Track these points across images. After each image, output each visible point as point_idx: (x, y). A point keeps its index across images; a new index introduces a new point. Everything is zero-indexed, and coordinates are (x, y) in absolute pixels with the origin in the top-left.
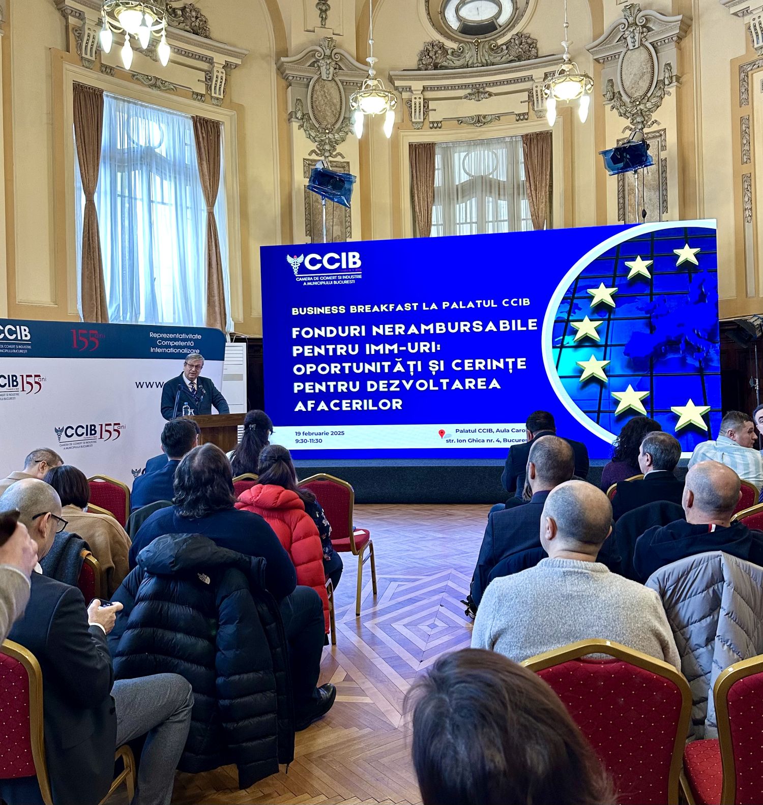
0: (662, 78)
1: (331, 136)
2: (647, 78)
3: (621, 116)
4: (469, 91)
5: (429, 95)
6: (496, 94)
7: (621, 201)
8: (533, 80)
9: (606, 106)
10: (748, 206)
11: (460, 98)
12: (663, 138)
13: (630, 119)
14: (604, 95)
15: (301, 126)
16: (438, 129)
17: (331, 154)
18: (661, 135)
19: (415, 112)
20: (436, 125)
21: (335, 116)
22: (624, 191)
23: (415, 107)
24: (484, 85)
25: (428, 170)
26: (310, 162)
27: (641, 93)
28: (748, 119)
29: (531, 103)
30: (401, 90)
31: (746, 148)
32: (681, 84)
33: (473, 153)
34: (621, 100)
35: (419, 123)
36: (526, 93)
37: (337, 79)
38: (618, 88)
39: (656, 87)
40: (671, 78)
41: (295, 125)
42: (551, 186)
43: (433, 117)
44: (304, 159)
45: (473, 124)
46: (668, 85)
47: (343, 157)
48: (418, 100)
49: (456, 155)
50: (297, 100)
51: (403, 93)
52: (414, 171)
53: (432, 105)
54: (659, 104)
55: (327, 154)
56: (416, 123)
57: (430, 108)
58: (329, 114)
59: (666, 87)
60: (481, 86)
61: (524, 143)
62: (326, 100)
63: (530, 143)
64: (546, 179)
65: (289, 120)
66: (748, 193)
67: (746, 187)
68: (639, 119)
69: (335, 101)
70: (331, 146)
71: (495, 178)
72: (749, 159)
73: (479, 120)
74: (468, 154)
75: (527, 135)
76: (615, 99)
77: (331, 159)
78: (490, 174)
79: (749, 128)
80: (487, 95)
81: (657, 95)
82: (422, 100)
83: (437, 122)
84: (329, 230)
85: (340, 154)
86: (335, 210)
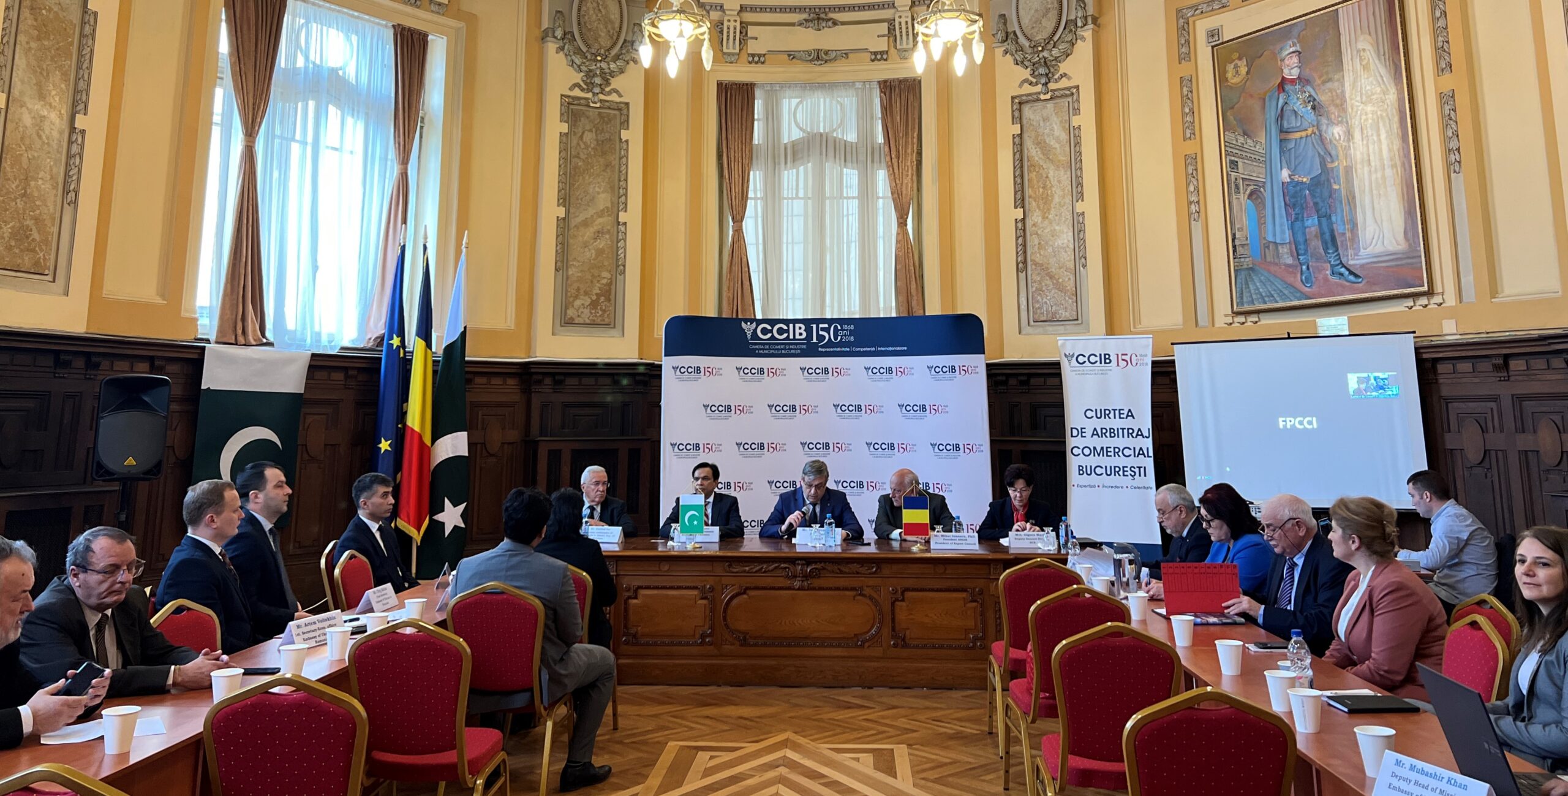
0: (1073, 17)
1: (604, 65)
2: (1053, 15)
3: (1017, 64)
4: (805, 16)
5: (749, 17)
6: (843, 23)
7: (1019, 180)
8: (894, 7)
9: (996, 50)
10: (1194, 198)
11: (792, 24)
12: (1075, 97)
13: (1029, 69)
14: (993, 35)
15: (562, 49)
16: (759, 65)
17: (603, 90)
18: (1072, 94)
19: (728, 40)
20: (757, 59)
21: (612, 38)
22: (1022, 167)
23: (728, 32)
24: (827, 10)
25: (744, 119)
26: (571, 100)
27: (1045, 34)
28: (1191, 81)
29: (891, 39)
30: (708, 8)
31: (1189, 118)
32: (1099, 26)
33: (809, 101)
34: (1017, 43)
35: (733, 54)
36: (886, 24)
38: (1014, 26)
39: (1065, 28)
40: (1086, 18)
41: (552, 46)
42: (920, 153)
43: (753, 47)
44: (562, 95)
45: (811, 61)
46: (1082, 27)
47: (620, 96)
48: (732, 24)
49: (785, 103)
50: (557, 12)
51: (711, 13)
52: (723, 121)
53: (752, 31)
54: (1069, 52)
55: (597, 90)
56: (729, 54)
57: (749, 35)
58: (603, 34)
59: (1079, 29)
60: (822, 10)
61: (881, 91)
62: (599, 15)
63: (891, 93)
64: (913, 144)
65: (543, 39)
66: (1193, 179)
67: (1190, 171)
68: (1042, 71)
69: (612, 17)
70: (603, 78)
71: (840, 136)
72: (1194, 134)
73: (819, 57)
74: (801, 102)
75: (885, 81)
76: (1009, 41)
77: (602, 97)
78: (835, 130)
79: (1191, 92)
80: (830, 23)
81: (1066, 39)
82: (738, 24)
83: (759, 56)
84: (593, 199)
85: (616, 91)
86: (604, 171)
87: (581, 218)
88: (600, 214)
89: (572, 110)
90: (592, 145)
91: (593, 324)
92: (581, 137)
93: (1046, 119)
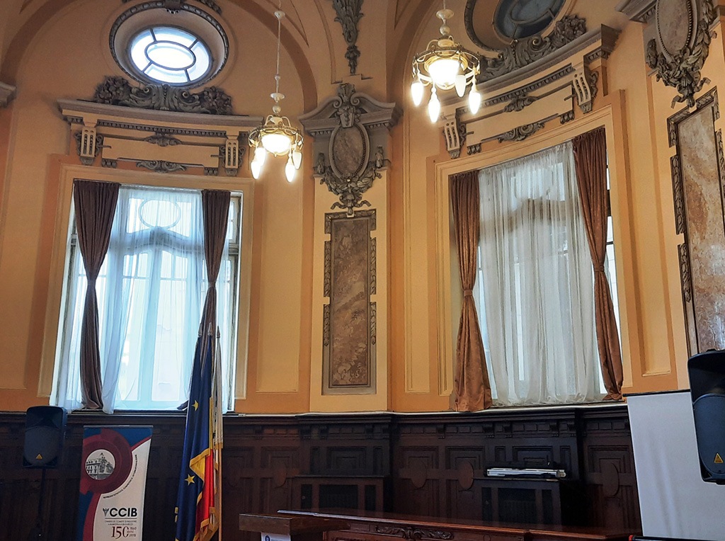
1: (353, 185)
3: (668, 84)
6: (538, 98)
7: (679, 204)
8: (573, 69)
9: (651, 77)
12: (714, 101)
13: (676, 86)
14: (647, 63)
15: (323, 181)
16: (477, 153)
17: (355, 203)
18: (712, 98)
19: (450, 141)
20: (475, 149)
21: (359, 163)
23: (449, 134)
24: (525, 90)
25: (469, 202)
26: (333, 216)
27: (681, 46)
34: (664, 63)
35: (456, 151)
37: (360, 125)
38: (661, 50)
39: (697, 31)
40: (714, 11)
41: (318, 180)
43: (471, 140)
44: (326, 214)
45: (515, 139)
46: (712, 23)
47: (369, 205)
50: (319, 154)
52: (455, 208)
53: (469, 128)
54: (705, 55)
55: (351, 205)
57: (467, 131)
58: (350, 162)
59: (710, 26)
60: (521, 92)
62: (347, 148)
65: (312, 177)
68: (684, 83)
69: (357, 147)
70: (355, 195)
73: (520, 133)
76: (659, 64)
77: (355, 209)
80: (528, 102)
81: (700, 42)
84: (350, 287)
85: (365, 202)
86: (359, 265)
87: (343, 302)
88: (357, 298)
89: (333, 223)
90: (349, 247)
91: (353, 385)
92: (341, 243)
93: (696, 133)
